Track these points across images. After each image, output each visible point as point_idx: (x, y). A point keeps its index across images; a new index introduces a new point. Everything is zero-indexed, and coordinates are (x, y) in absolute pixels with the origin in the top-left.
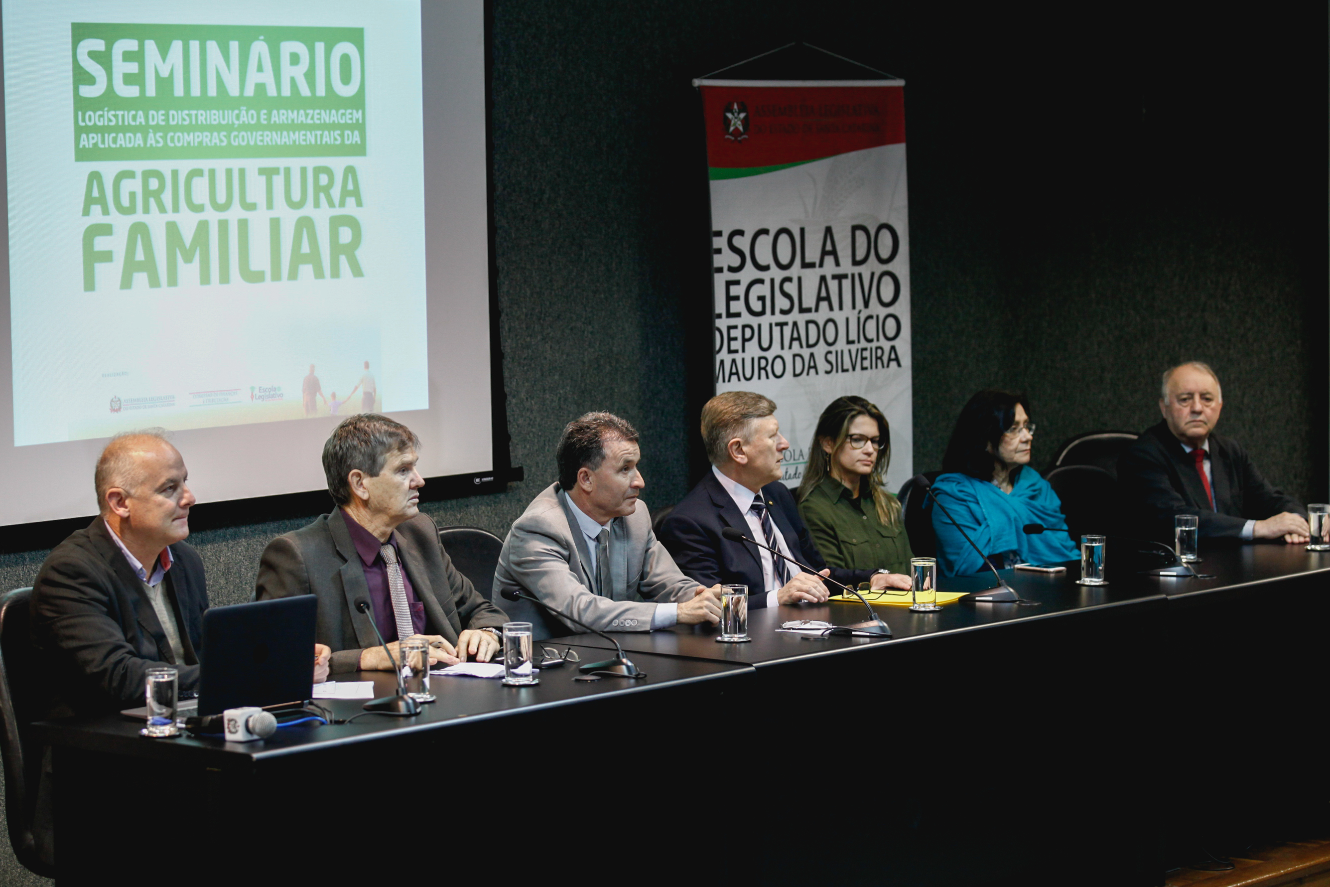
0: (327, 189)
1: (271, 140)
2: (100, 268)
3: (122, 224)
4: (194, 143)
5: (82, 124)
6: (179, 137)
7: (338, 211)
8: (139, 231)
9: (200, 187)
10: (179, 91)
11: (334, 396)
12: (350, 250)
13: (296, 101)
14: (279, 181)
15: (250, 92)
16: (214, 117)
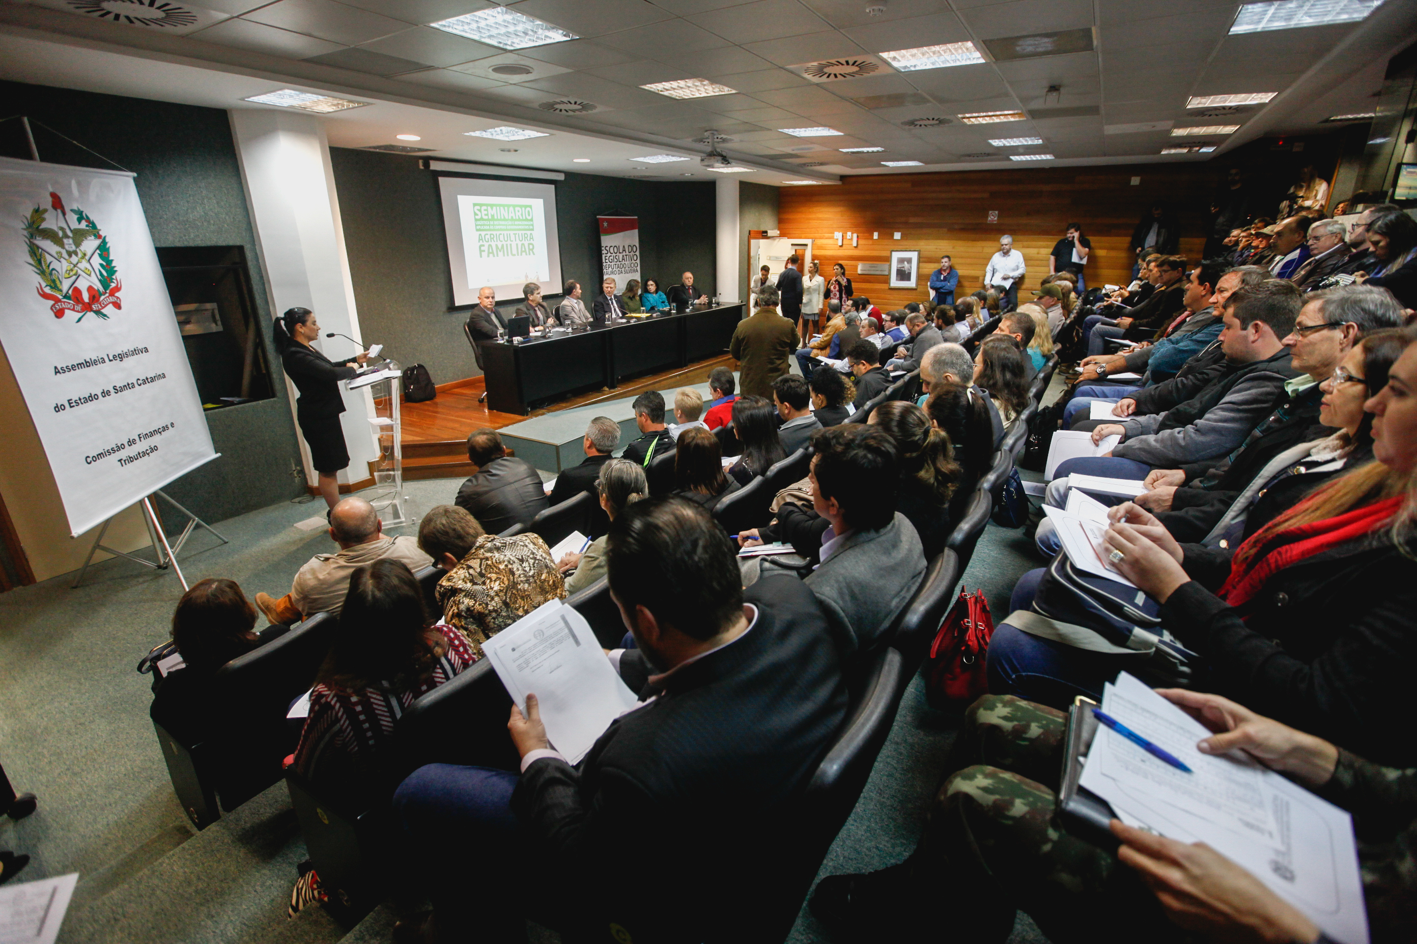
0: (527, 238)
1: (515, 228)
2: (483, 253)
3: (486, 244)
5: (476, 224)
7: (529, 242)
8: (490, 246)
9: (501, 237)
10: (496, 217)
12: (532, 250)
13: (519, 220)
14: (517, 236)
16: (503, 223)
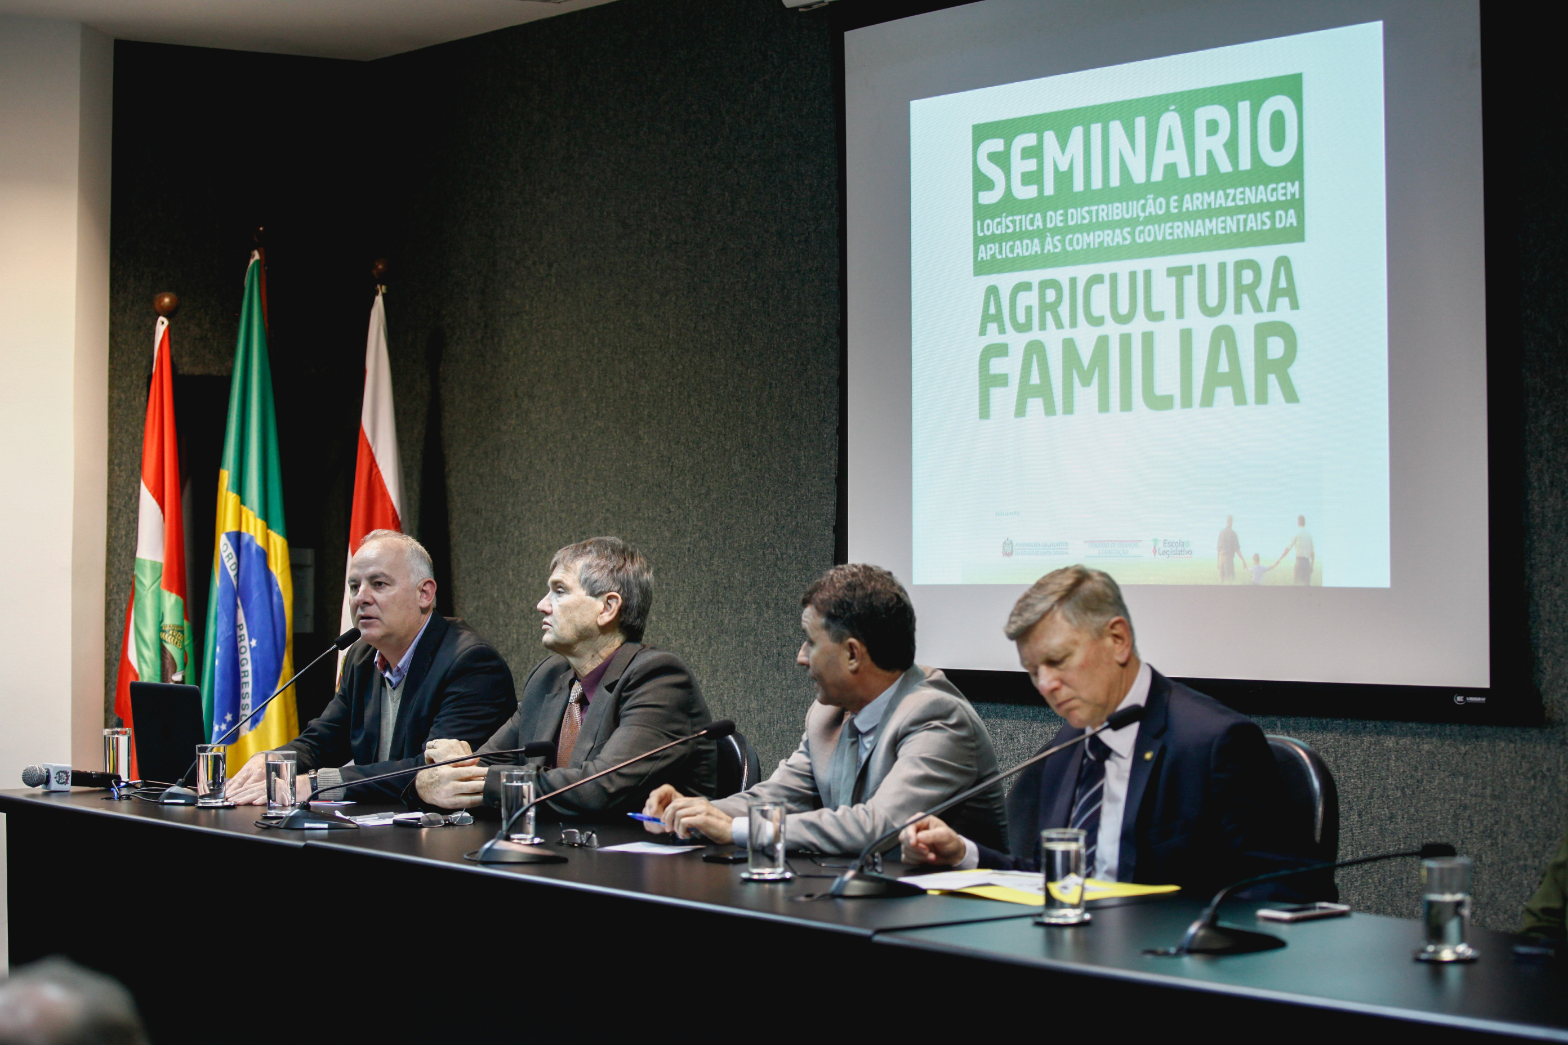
0: (1251, 289)
1: (1183, 232)
2: (995, 393)
3: (1017, 342)
4: (1094, 244)
5: (980, 234)
6: (1078, 239)
7: (1266, 317)
8: (1035, 350)
9: (1100, 294)
10: (1078, 186)
11: (1257, 558)
12: (1282, 367)
13: (1215, 180)
14: (1191, 282)
15: (1157, 176)
16: (1117, 211)
